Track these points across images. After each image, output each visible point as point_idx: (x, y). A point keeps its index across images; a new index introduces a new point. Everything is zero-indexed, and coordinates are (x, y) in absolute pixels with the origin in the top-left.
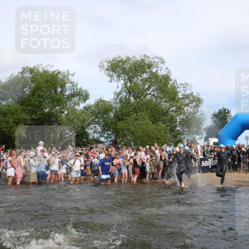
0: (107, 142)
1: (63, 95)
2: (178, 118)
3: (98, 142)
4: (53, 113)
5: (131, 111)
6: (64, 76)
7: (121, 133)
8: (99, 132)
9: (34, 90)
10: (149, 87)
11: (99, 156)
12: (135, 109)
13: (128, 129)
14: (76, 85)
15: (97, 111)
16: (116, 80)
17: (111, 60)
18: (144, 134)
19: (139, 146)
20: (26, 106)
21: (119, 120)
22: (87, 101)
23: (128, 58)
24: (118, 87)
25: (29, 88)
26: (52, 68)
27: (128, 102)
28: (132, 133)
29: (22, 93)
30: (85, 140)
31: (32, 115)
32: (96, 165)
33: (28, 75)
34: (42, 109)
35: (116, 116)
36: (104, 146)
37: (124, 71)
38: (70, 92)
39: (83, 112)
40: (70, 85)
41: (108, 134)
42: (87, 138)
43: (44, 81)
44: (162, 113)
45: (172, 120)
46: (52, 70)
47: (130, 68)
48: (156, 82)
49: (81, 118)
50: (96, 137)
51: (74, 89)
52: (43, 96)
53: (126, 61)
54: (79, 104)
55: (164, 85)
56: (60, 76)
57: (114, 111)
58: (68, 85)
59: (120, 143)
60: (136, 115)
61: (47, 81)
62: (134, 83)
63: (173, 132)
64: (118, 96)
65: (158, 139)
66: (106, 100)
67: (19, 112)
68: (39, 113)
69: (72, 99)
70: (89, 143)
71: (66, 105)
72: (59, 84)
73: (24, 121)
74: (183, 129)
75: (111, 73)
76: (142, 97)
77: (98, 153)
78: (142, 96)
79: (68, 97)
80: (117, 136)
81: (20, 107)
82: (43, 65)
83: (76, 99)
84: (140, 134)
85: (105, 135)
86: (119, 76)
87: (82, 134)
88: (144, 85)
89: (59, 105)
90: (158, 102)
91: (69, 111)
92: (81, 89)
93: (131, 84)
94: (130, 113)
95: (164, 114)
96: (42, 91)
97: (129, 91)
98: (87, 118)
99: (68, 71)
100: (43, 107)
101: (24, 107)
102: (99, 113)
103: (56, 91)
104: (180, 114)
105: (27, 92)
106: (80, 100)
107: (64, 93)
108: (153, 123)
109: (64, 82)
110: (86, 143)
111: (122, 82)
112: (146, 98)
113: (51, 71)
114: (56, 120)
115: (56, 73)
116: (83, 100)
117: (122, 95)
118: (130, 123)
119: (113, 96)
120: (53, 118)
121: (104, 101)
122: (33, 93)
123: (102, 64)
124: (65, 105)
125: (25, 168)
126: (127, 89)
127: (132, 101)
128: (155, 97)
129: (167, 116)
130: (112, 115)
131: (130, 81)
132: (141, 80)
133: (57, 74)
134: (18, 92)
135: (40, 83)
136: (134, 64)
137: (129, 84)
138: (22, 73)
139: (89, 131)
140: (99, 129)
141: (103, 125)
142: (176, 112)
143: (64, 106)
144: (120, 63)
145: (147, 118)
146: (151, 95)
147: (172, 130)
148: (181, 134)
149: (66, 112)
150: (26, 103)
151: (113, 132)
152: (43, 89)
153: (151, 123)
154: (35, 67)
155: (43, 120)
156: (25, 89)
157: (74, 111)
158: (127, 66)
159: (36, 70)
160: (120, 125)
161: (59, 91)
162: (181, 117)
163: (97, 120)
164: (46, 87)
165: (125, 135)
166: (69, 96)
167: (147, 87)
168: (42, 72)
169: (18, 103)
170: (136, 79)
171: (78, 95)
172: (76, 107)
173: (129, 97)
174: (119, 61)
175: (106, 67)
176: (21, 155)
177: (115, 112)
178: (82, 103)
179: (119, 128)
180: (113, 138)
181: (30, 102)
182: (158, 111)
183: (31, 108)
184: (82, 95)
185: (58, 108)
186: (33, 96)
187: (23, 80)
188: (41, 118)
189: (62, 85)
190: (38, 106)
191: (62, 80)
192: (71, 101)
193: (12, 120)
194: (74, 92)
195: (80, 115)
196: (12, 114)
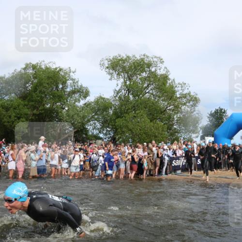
0: (105, 138)
1: (64, 92)
2: (175, 117)
3: (97, 138)
4: (54, 109)
5: (129, 109)
6: (66, 73)
7: (119, 130)
8: (98, 129)
9: (36, 86)
10: (148, 85)
11: (98, 152)
12: (134, 107)
13: (127, 127)
14: (77, 82)
15: (96, 108)
16: (116, 78)
17: (111, 58)
18: (142, 131)
19: (137, 143)
20: (29, 102)
21: (118, 117)
22: (87, 98)
23: (127, 57)
24: (117, 85)
25: (32, 84)
26: (54, 65)
27: (127, 99)
28: (131, 130)
29: (24, 88)
30: (84, 136)
31: (34, 110)
32: (95, 161)
33: (31, 71)
34: (44, 105)
35: (115, 113)
36: (103, 142)
37: (124, 70)
38: (71, 89)
39: (83, 108)
40: (71, 81)
41: (107, 131)
42: (86, 134)
43: (47, 77)
44: (160, 112)
45: (170, 118)
47: (130, 67)
48: (154, 82)
49: (81, 114)
50: (95, 133)
51: (74, 86)
52: (44, 92)
53: (126, 59)
54: (79, 101)
55: (162, 84)
56: (61, 73)
57: (113, 108)
58: (69, 82)
59: (119, 139)
60: (135, 112)
61: (49, 78)
62: (134, 82)
63: (170, 130)
64: (118, 93)
65: (156, 137)
66: (106, 97)
67: (21, 106)
68: (40, 108)
69: (73, 96)
70: (88, 139)
71: (67, 101)
72: (61, 80)
73: (26, 116)
74: (180, 128)
75: (111, 71)
76: (141, 96)
77: (97, 149)
78: (141, 94)
79: (69, 93)
80: (116, 133)
81: (22, 102)
82: (46, 62)
83: (77, 96)
84: (138, 132)
85: (104, 132)
86: (119, 74)
87: (82, 131)
88: (143, 83)
89: (60, 100)
90: (156, 100)
91: (70, 107)
92: (81, 86)
93: (130, 83)
94: (129, 111)
95: (162, 112)
96: (43, 87)
97: (128, 89)
98: (87, 114)
99: (70, 68)
100: (44, 102)
101: (26, 103)
102: (99, 110)
103: (57, 87)
104: (178, 113)
105: (30, 88)
106: (80, 97)
107: (65, 90)
108: (151, 121)
109: (65, 78)
110: (85, 139)
111: (122, 80)
112: (145, 96)
113: (53, 67)
114: (57, 116)
115: (58, 70)
116: (83, 96)
117: (121, 93)
118: (128, 120)
119: (113, 93)
120: (54, 114)
121: (103, 99)
122: (35, 89)
123: (102, 63)
125: (25, 161)
126: (127, 87)
127: (131, 99)
128: (154, 95)
129: (164, 115)
130: (111, 112)
131: (130, 79)
132: (140, 79)
133: (58, 71)
134: (21, 87)
135: (42, 80)
136: (134, 63)
137: (128, 83)
138: (25, 69)
139: (89, 128)
140: (98, 125)
141: (102, 121)
142: (173, 110)
143: (64, 102)
144: (121, 62)
145: (145, 116)
146: (150, 93)
147: (170, 128)
148: (178, 133)
149: (66, 109)
150: (28, 98)
151: (112, 128)
152: (45, 85)
153: (149, 121)
154: (37, 63)
155: (44, 115)
156: (27, 85)
157: (74, 107)
158: (127, 64)
159: (38, 67)
160: (119, 122)
161: (60, 87)
162: (179, 116)
163: (96, 117)
164: (48, 84)
165: (123, 132)
167: (145, 85)
168: (44, 68)
169: (20, 98)
170: (135, 77)
171: (79, 91)
172: (76, 103)
173: (128, 95)
174: (120, 60)
175: (107, 66)
176: (23, 149)
177: (114, 110)
178: (82, 99)
179: (118, 125)
180: (112, 135)
181: (32, 98)
182: (156, 110)
183: (33, 103)
184: (83, 92)
185: (59, 104)
186: (35, 92)
187: (26, 76)
188: (42, 113)
189: (63, 82)
190: (40, 102)
191: (63, 77)
192: (71, 98)
193: (14, 114)
194: (75, 88)
195: (80, 112)
196: (15, 109)
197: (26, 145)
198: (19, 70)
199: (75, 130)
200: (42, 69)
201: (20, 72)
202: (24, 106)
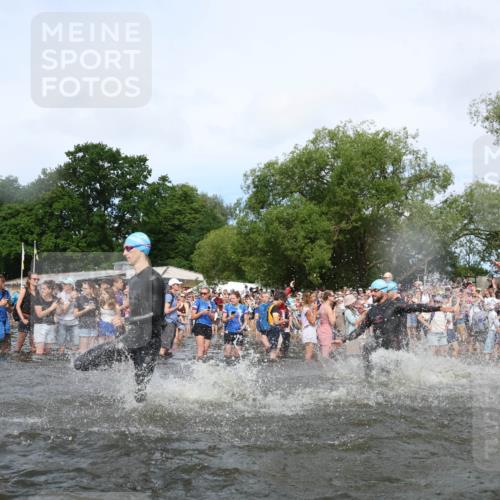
1: (399, 180)
3: (477, 272)
4: (382, 216)
6: (398, 141)
8: (479, 252)
9: (341, 173)
11: (483, 303)
14: (424, 156)
15: (471, 209)
17: (493, 97)
20: (328, 205)
22: (449, 187)
25: (331, 170)
26: (372, 126)
29: (317, 180)
30: (450, 269)
31: (341, 221)
32: (479, 320)
33: (326, 145)
34: (360, 210)
38: (413, 171)
39: (441, 211)
40: (410, 157)
42: (454, 265)
43: (360, 153)
46: (373, 131)
49: (439, 223)
50: (472, 262)
51: (419, 165)
52: (357, 184)
54: (432, 196)
56: (390, 142)
58: (407, 159)
61: (364, 154)
67: (315, 217)
68: (353, 218)
69: (418, 186)
70: (459, 275)
71: (407, 198)
72: (389, 157)
73: (325, 235)
77: (481, 296)
79: (409, 182)
81: (316, 208)
82: (355, 123)
83: (426, 185)
87: (444, 258)
89: (392, 198)
91: (414, 210)
92: (434, 164)
96: (355, 175)
98: (451, 223)
99: (405, 129)
100: (360, 205)
101: (324, 209)
103: (383, 171)
105: (328, 178)
106: (433, 187)
107: (401, 176)
109: (398, 152)
110: (452, 275)
113: (370, 132)
114: (388, 230)
115: (381, 135)
116: (440, 186)
120: (381, 227)
122: (339, 179)
123: (474, 109)
124: (403, 198)
133: (383, 138)
134: (310, 178)
135: (352, 159)
138: (314, 141)
139: (458, 251)
140: (479, 245)
141: (486, 235)
143: (402, 202)
149: (407, 214)
150: (328, 198)
152: (357, 169)
154: (338, 127)
155: (362, 231)
156: (323, 173)
157: (423, 210)
159: (341, 134)
161: (389, 171)
163: (472, 227)
164: (363, 166)
166: (410, 180)
168: (352, 136)
169: (311, 199)
171: (429, 176)
172: (427, 201)
175: (485, 114)
176: (328, 302)
178: (439, 192)
181: (335, 197)
183: (337, 208)
184: (438, 177)
185: (389, 205)
186: (339, 184)
187: (318, 155)
188: (358, 228)
189: (395, 160)
190: (350, 204)
191: (393, 149)
192: (415, 190)
193: (303, 233)
194: (420, 170)
195: (437, 218)
196: (303, 222)
197: (332, 293)
198: (304, 145)
199: (430, 258)
200: (348, 137)
201: (306, 148)
202: (320, 216)
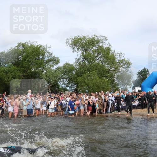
0: (71, 90)
1: (43, 61)
2: (116, 75)
3: (65, 90)
4: (37, 72)
5: (86, 70)
6: (44, 49)
7: (79, 84)
8: (66, 84)
9: (25, 57)
11: (66, 99)
12: (89, 69)
13: (84, 82)
14: (52, 54)
15: (64, 71)
16: (76, 51)
17: (73, 38)
18: (95, 85)
19: (91, 92)
21: (79, 76)
22: (58, 64)
23: (84, 37)
24: (78, 55)
25: (22, 56)
26: (36, 43)
27: (84, 64)
28: (87, 84)
29: (17, 59)
31: (24, 73)
32: (64, 105)
33: (21, 48)
34: (30, 70)
35: (77, 73)
36: (69, 93)
37: (82, 45)
38: (48, 58)
39: (55, 71)
40: (47, 54)
41: (72, 85)
42: (58, 88)
43: (32, 52)
45: (112, 76)
47: (86, 43)
48: (102, 52)
50: (64, 87)
51: (50, 57)
52: (30, 61)
53: (83, 39)
54: (53, 66)
55: (107, 54)
56: (41, 49)
58: (46, 54)
59: (79, 90)
60: (89, 73)
61: (33, 52)
62: (88, 53)
64: (78, 61)
65: (103, 88)
66: (70, 63)
67: (16, 71)
68: (28, 72)
69: (49, 63)
70: (60, 91)
71: (45, 66)
72: (41, 53)
73: (19, 77)
74: (119, 82)
75: (73, 47)
76: (93, 62)
77: (65, 97)
79: (47, 61)
80: (77, 86)
81: (16, 68)
83: (52, 63)
84: (92, 85)
85: (70, 86)
86: (78, 48)
87: (55, 85)
88: (94, 54)
89: (41, 66)
90: (103, 64)
91: (47, 70)
92: (54, 56)
93: (86, 54)
94: (86, 72)
95: (107, 72)
96: (30, 58)
97: (85, 58)
98: (58, 75)
99: (46, 45)
100: (30, 68)
101: (19, 68)
102: (66, 72)
103: (39, 58)
104: (117, 72)
105: (21, 59)
106: (54, 64)
107: (44, 59)
109: (44, 52)
110: (58, 91)
111: (81, 52)
112: (96, 62)
113: (36, 45)
114: (39, 76)
115: (39, 46)
116: (56, 63)
117: (80, 60)
118: (85, 78)
119: (75, 61)
120: (37, 75)
122: (25, 59)
123: (67, 41)
124: (44, 66)
126: (84, 56)
127: (87, 64)
128: (101, 61)
129: (109, 74)
130: (74, 73)
131: (86, 51)
132: (92, 51)
133: (39, 47)
134: (15, 58)
135: (29, 53)
136: (88, 41)
138: (17, 47)
139: (60, 83)
140: (66, 82)
141: (68, 79)
142: (114, 71)
143: (44, 68)
145: (96, 75)
146: (99, 60)
147: (112, 82)
148: (118, 85)
149: (45, 71)
150: (20, 65)
151: (75, 84)
152: (31, 56)
153: (99, 78)
154: (26, 43)
155: (31, 76)
156: (19, 57)
157: (50, 70)
158: (83, 42)
159: (26, 45)
160: (80, 79)
161: (40, 58)
162: (118, 74)
163: (64, 76)
164: (33, 56)
165: (82, 86)
167: (96, 55)
168: (30, 46)
169: (15, 65)
170: (89, 50)
171: (53, 60)
172: (52, 68)
173: (85, 61)
174: (79, 39)
175: (71, 43)
177: (76, 71)
179: (79, 81)
180: (75, 87)
181: (23, 65)
182: (103, 71)
183: (23, 68)
184: (55, 60)
185: (40, 68)
186: (24, 61)
187: (18, 51)
188: (29, 75)
189: (43, 54)
190: (27, 67)
191: (42, 51)
192: (48, 64)
193: (11, 76)
194: (50, 58)
195: (54, 73)
196: (12, 72)
197: (19, 96)
198: (14, 48)
199: (51, 85)
200: (29, 46)
202: (18, 71)
